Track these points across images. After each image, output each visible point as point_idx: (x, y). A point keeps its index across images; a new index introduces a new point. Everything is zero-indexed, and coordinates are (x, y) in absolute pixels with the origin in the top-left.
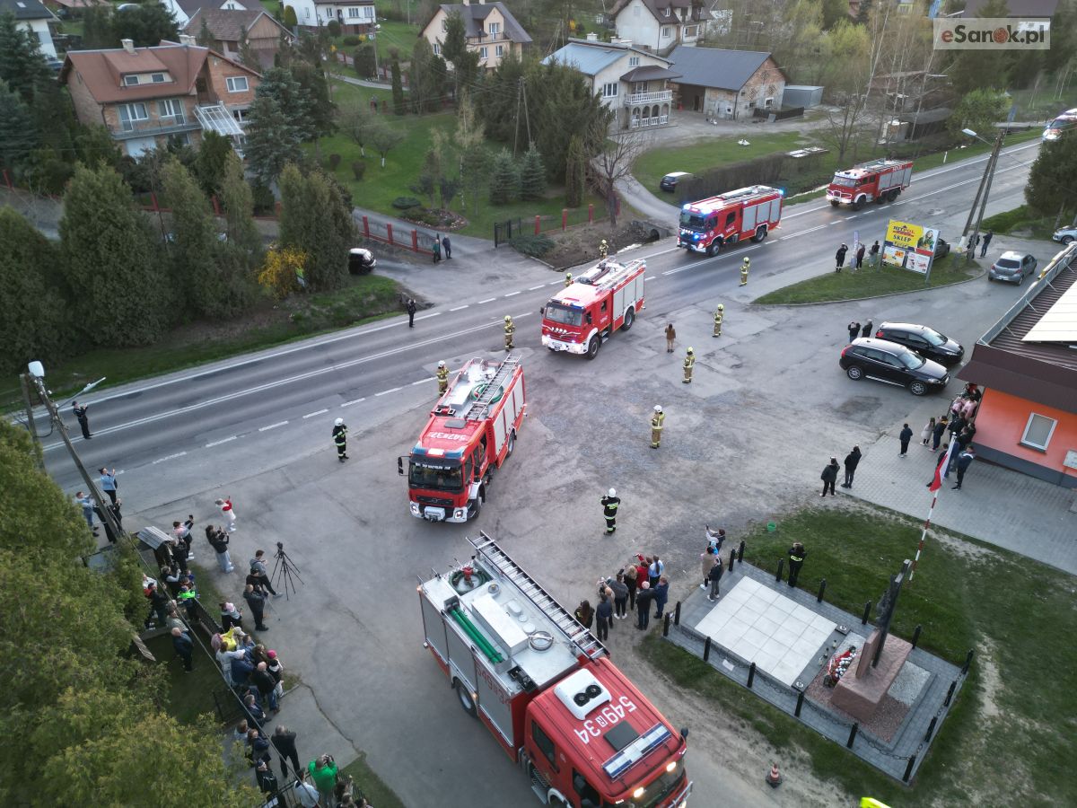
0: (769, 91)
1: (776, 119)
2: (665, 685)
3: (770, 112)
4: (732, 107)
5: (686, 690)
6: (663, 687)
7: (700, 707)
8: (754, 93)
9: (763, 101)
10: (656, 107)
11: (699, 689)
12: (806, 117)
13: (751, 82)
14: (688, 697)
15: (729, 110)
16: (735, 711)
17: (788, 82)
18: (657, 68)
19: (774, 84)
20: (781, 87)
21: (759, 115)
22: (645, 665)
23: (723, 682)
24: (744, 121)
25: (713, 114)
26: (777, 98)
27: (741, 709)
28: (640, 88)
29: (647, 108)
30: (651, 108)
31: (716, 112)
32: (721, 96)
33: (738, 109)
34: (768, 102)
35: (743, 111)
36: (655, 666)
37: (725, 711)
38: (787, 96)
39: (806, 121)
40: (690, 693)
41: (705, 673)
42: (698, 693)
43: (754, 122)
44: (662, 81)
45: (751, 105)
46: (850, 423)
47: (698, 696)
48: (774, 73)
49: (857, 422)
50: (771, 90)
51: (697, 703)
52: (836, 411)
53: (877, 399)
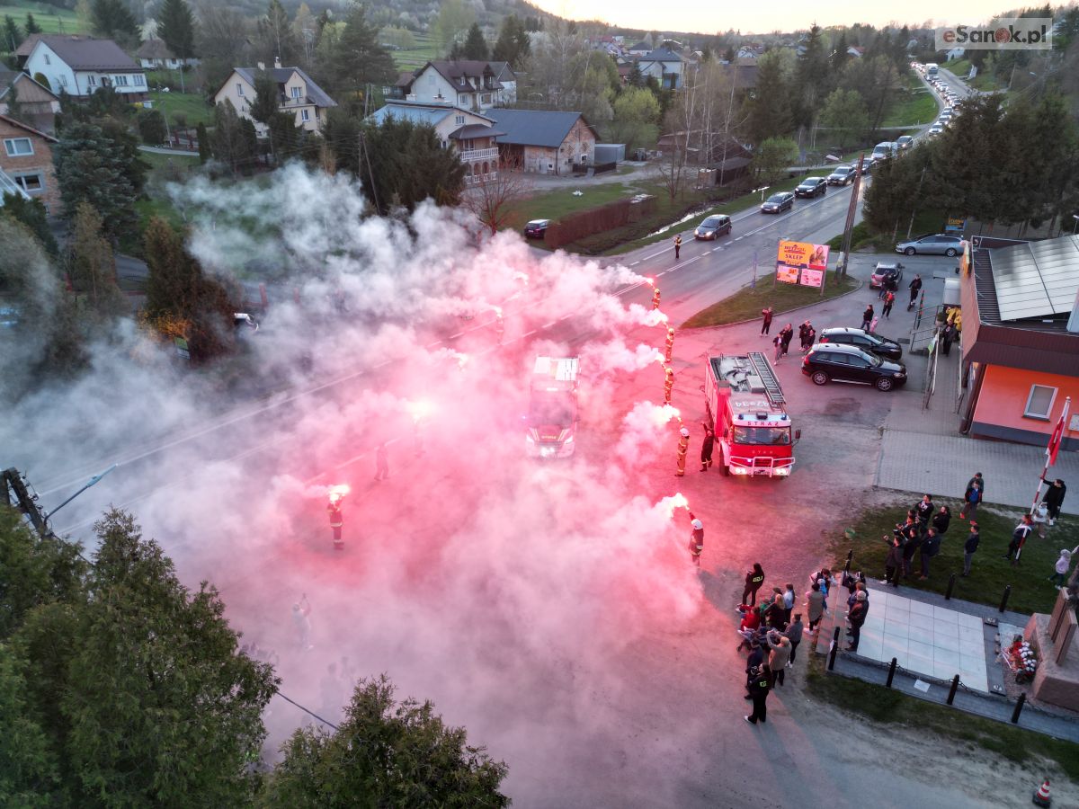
0: (582, 148)
1: (595, 173)
2: (864, 725)
3: (588, 167)
4: (553, 163)
5: (889, 725)
6: (863, 728)
7: (916, 740)
8: (571, 149)
9: (579, 157)
10: (486, 164)
11: (901, 720)
12: (618, 171)
13: (567, 139)
14: (897, 732)
15: (551, 166)
16: (953, 734)
17: (598, 139)
18: (481, 127)
19: (587, 141)
20: (592, 145)
21: (579, 170)
22: (829, 708)
23: (922, 706)
24: (565, 176)
25: (535, 170)
26: (590, 154)
27: (958, 731)
28: (467, 146)
29: (477, 165)
30: (481, 164)
31: (538, 168)
32: (541, 153)
33: (559, 165)
34: (583, 158)
35: (563, 167)
36: (840, 706)
37: (943, 738)
38: (598, 153)
39: (618, 174)
40: (896, 727)
41: (898, 701)
42: (903, 725)
43: (576, 176)
44: (487, 139)
45: (570, 161)
46: (844, 424)
47: (905, 728)
48: (586, 132)
49: (850, 422)
50: (585, 147)
51: (909, 736)
52: (825, 415)
53: (852, 399)
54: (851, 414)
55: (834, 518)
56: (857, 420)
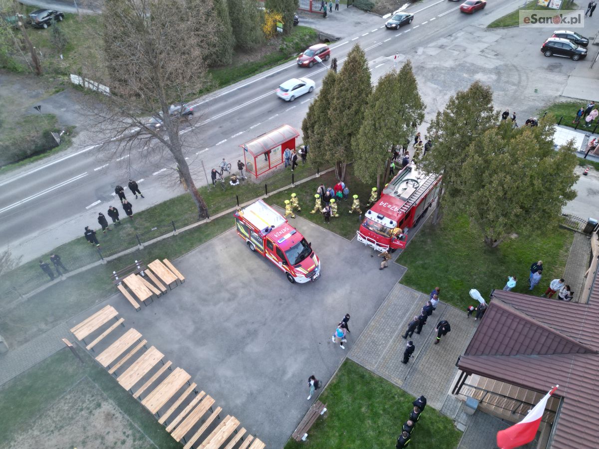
46: (554, 73)
49: (557, 72)
52: (547, 69)
53: (560, 63)
54: (558, 69)
55: (542, 105)
56: (560, 72)
